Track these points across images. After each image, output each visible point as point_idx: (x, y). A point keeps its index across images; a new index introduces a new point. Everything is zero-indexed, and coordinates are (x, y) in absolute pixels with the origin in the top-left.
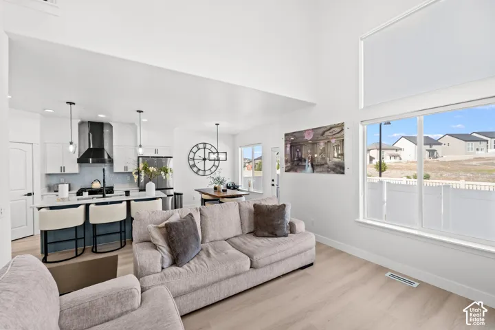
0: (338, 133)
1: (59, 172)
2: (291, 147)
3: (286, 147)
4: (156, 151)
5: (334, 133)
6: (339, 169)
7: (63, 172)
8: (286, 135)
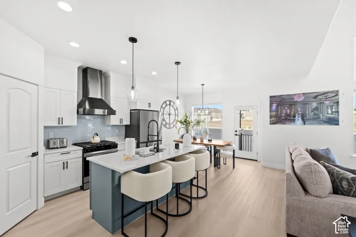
0: (333, 97)
1: (57, 125)
2: (277, 106)
3: (271, 106)
4: (150, 105)
5: (328, 97)
6: (334, 121)
7: (61, 125)
8: (271, 97)
